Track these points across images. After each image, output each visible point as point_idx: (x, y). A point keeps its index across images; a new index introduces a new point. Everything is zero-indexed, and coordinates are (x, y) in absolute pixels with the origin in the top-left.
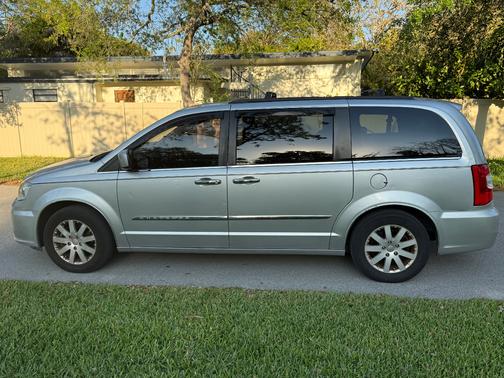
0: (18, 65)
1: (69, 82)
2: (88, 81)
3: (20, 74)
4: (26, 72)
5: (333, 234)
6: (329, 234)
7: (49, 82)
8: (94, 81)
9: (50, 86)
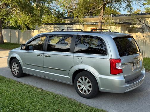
0: (69, 19)
1: (77, 25)
2: (82, 25)
3: (69, 22)
4: (71, 21)
5: (69, 77)
6: (67, 77)
7: (72, 25)
8: (84, 25)
9: (72, 26)
